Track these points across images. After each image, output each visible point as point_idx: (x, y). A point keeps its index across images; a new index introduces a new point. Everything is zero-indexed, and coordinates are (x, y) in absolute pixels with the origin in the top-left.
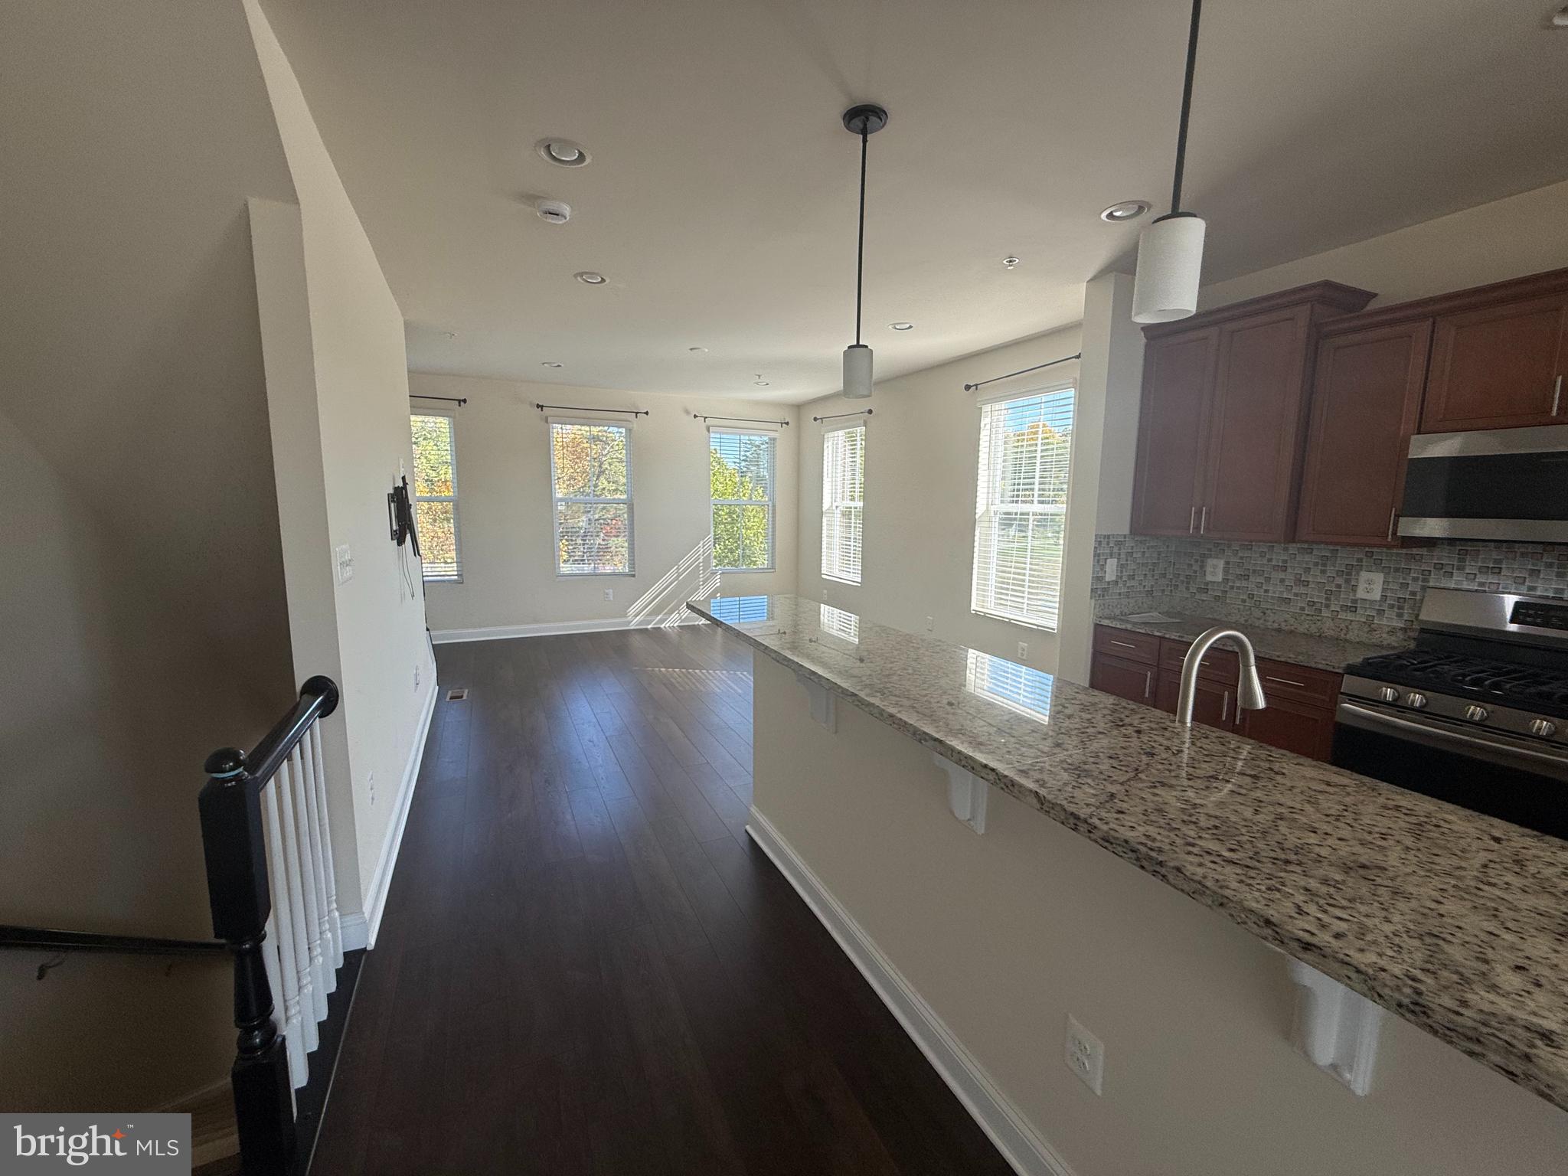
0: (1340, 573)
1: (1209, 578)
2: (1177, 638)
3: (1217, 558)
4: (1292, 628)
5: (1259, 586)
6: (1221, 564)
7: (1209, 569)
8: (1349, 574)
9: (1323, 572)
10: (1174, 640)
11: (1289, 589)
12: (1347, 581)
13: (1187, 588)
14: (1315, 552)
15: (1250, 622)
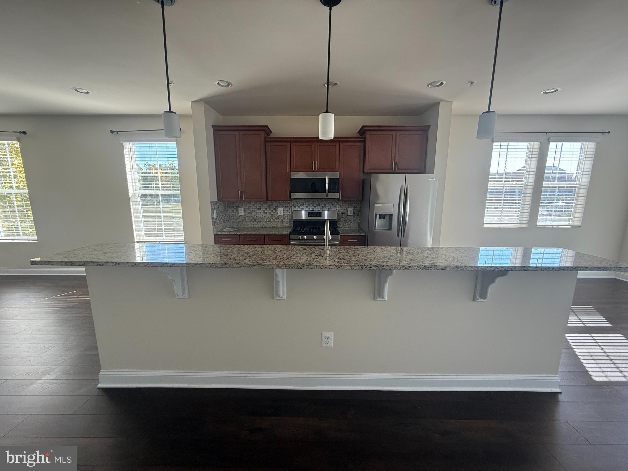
0: (274, 209)
1: (240, 214)
2: (245, 234)
3: (241, 207)
4: (265, 226)
5: (255, 215)
6: (243, 209)
7: (239, 211)
8: (276, 208)
9: (270, 209)
10: (245, 235)
11: (262, 215)
12: (276, 211)
13: (233, 218)
14: (267, 204)
15: (254, 226)
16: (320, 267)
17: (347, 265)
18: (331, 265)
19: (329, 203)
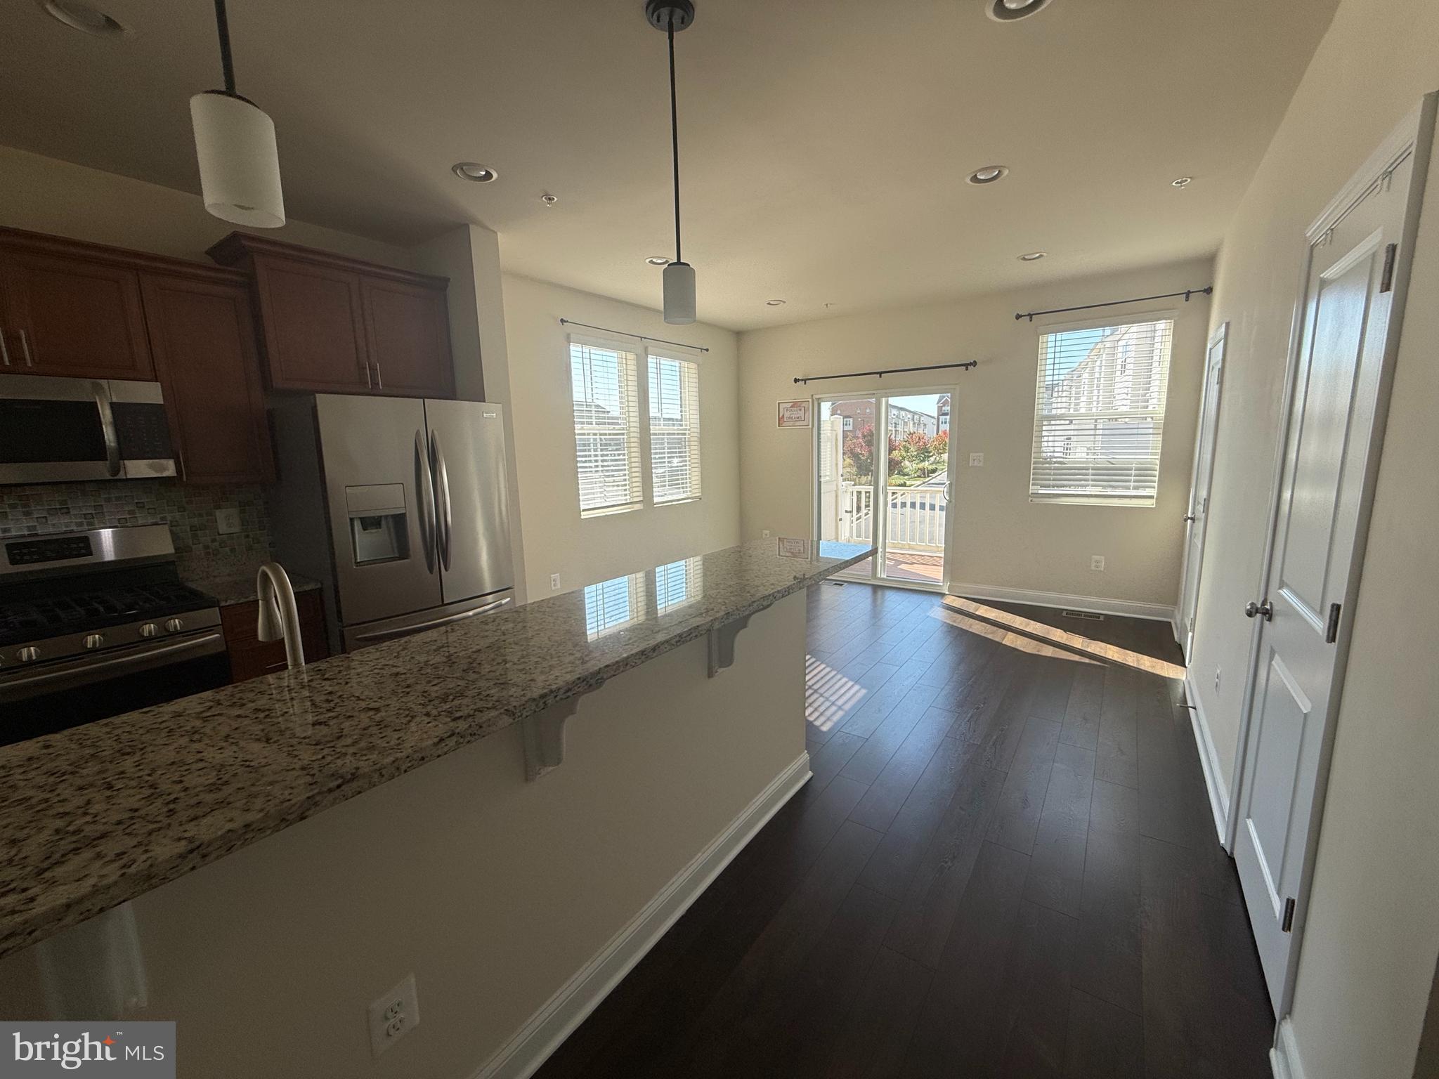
16: (398, 769)
17: (493, 713)
18: (442, 740)
19: (118, 498)
